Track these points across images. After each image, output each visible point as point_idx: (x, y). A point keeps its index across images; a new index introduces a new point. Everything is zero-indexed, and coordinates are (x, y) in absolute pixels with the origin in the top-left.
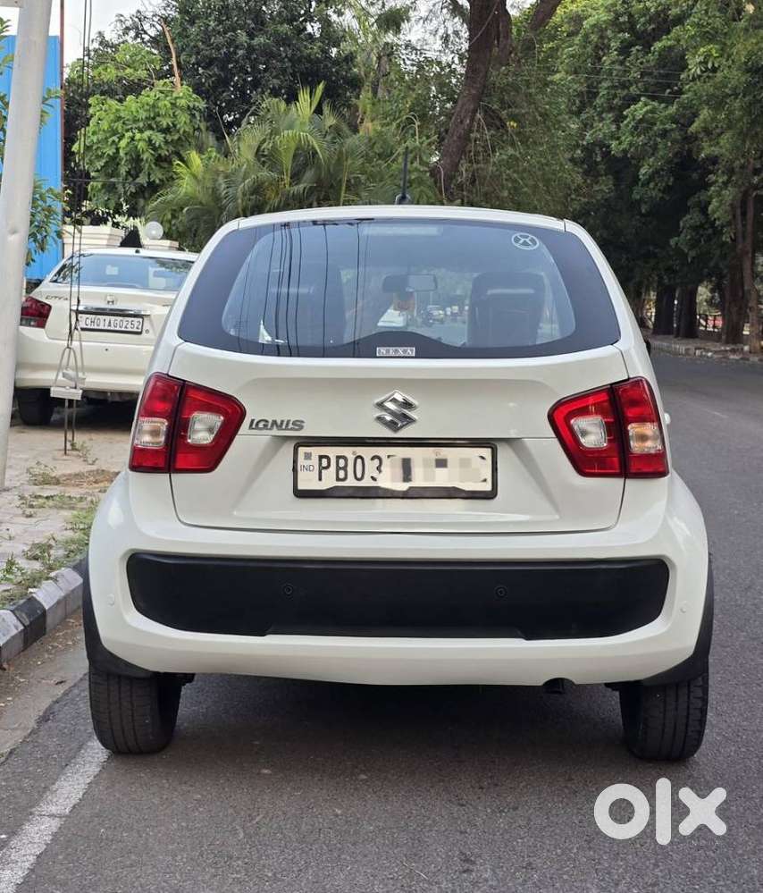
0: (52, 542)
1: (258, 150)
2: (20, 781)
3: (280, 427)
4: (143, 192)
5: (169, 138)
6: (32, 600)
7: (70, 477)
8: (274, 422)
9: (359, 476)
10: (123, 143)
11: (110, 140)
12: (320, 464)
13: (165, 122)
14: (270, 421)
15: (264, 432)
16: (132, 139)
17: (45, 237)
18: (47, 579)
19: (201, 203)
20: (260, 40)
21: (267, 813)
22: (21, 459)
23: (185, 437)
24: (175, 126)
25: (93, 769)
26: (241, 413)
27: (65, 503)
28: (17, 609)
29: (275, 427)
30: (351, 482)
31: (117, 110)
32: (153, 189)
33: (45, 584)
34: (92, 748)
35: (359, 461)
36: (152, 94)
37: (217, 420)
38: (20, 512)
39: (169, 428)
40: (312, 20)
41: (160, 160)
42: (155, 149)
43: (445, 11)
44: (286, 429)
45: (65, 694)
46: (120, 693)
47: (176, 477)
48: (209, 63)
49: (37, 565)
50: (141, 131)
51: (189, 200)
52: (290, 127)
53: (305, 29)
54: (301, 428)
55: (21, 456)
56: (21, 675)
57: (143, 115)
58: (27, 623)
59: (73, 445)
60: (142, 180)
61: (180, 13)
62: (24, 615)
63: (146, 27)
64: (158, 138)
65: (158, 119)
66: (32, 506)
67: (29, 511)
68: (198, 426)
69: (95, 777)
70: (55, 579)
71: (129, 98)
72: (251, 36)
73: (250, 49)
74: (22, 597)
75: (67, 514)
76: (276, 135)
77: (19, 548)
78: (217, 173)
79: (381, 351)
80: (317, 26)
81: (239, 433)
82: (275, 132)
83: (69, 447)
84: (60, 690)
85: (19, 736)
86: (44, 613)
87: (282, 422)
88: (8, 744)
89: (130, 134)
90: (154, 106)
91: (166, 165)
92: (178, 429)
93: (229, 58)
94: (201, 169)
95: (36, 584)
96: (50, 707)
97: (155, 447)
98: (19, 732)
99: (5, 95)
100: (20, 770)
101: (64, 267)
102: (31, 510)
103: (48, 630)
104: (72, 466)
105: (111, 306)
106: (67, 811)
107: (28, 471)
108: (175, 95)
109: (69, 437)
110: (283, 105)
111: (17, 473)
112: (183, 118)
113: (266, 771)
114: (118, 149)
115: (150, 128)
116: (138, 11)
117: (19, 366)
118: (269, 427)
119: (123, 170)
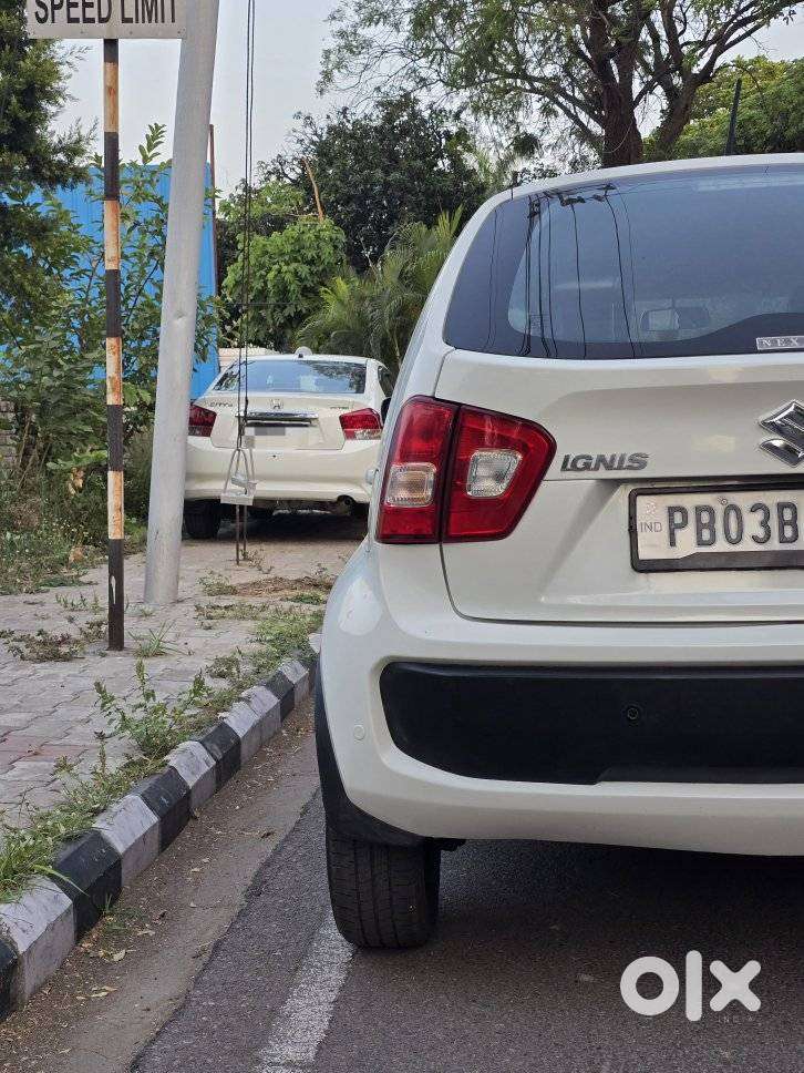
0: (238, 656)
1: (401, 274)
2: (234, 997)
3: (609, 467)
4: (291, 323)
5: (314, 269)
6: (223, 728)
7: (246, 586)
8: (601, 459)
9: (734, 536)
10: (271, 275)
11: (258, 274)
12: (671, 520)
13: (310, 254)
14: (595, 457)
15: (586, 474)
16: (279, 271)
17: (206, 346)
18: (239, 699)
19: (348, 328)
20: (395, 176)
21: (615, 1058)
22: (191, 570)
23: (463, 489)
24: (319, 257)
25: (336, 977)
26: (550, 447)
27: (244, 614)
28: (207, 739)
29: (602, 465)
30: (721, 546)
31: (264, 246)
32: (299, 318)
33: (237, 706)
34: (327, 938)
35: (733, 515)
36: (297, 228)
37: (510, 461)
38: (197, 623)
39: (437, 475)
40: (442, 157)
41: (305, 291)
42: (301, 280)
43: (573, 137)
44: (620, 468)
45: (277, 852)
46: (372, 867)
47: (449, 549)
48: (348, 200)
49: (224, 684)
50: (287, 264)
51: (338, 324)
52: (432, 248)
53: (436, 165)
54: (643, 465)
55: (190, 567)
56: (217, 826)
57: (288, 248)
58: (220, 756)
59: (244, 555)
60: (290, 311)
61: (318, 155)
62: (216, 748)
63: (287, 171)
64: (304, 270)
65: (303, 251)
66: (210, 618)
67: (208, 622)
68: (482, 471)
69: (341, 990)
70: (247, 700)
71: (275, 234)
72: (387, 173)
73: (387, 185)
74: (211, 722)
75: (250, 624)
76: (419, 256)
77: (203, 664)
78: (362, 299)
79: (763, 342)
80: (447, 162)
81: (547, 477)
82: (417, 255)
83: (241, 557)
84: (268, 847)
85: (223, 917)
86: (238, 742)
87: (613, 458)
88: (210, 932)
89: (277, 267)
90: (298, 240)
91: (312, 295)
92: (452, 477)
93: (366, 194)
94: (347, 294)
95: (226, 706)
96: (259, 874)
97: (417, 505)
98: (222, 912)
99: (162, 197)
100: (233, 979)
101: (226, 375)
102: (209, 621)
103: (243, 761)
104: (248, 575)
105: (277, 411)
106: (311, 1055)
107: (201, 581)
108: (318, 228)
109: (241, 547)
110: (424, 229)
111: (189, 584)
112: (328, 249)
113: (585, 978)
114: (265, 283)
115: (296, 260)
116: (279, 156)
117: (189, 476)
118: (593, 466)
119: (272, 300)
